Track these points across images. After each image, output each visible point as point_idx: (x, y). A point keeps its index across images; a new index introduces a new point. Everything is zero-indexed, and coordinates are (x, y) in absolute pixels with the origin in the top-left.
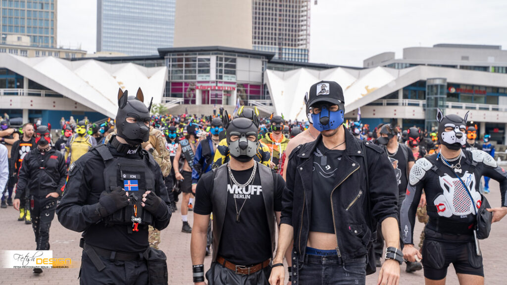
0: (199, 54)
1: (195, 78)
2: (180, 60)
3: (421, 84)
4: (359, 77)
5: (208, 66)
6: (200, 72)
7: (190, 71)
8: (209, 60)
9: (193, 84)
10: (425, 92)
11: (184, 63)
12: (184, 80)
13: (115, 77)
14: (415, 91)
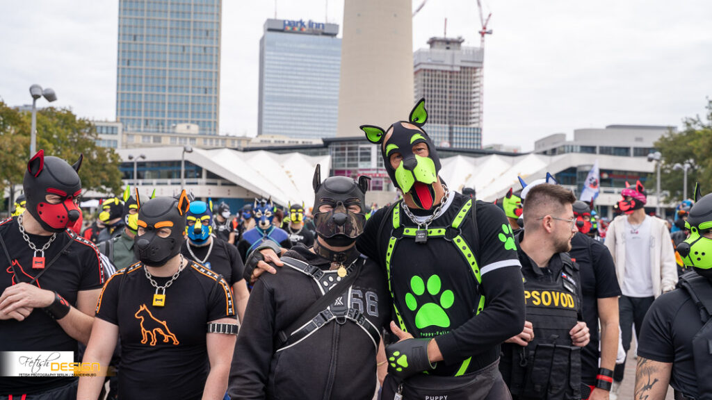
0: (362, 144)
1: (356, 165)
2: (343, 149)
3: (572, 170)
4: (513, 164)
5: (369, 154)
6: (362, 160)
7: (353, 160)
8: (370, 149)
9: (356, 171)
10: (575, 178)
11: (347, 152)
12: (346, 168)
13: (283, 167)
14: (567, 177)
